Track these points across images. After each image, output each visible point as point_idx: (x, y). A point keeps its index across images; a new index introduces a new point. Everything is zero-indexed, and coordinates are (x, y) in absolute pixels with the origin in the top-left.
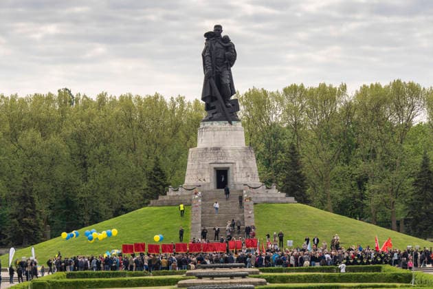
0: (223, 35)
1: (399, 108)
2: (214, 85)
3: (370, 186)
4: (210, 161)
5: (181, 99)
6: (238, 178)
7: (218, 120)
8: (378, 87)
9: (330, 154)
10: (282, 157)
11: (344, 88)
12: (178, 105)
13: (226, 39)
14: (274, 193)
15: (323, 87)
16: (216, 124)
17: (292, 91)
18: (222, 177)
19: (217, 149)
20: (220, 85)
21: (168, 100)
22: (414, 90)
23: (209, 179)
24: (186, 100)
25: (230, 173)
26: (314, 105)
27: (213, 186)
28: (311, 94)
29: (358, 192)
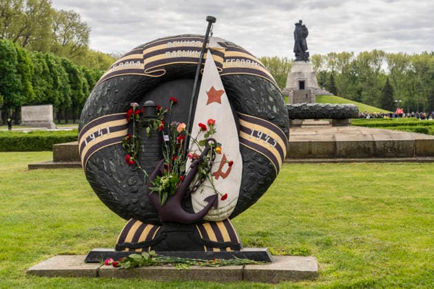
0: (303, 24)
1: (375, 62)
2: (299, 46)
3: (363, 93)
4: (297, 78)
5: (286, 58)
6: (309, 85)
7: (301, 60)
8: (367, 52)
9: (347, 80)
10: (327, 82)
11: (353, 53)
12: (285, 61)
13: (304, 26)
14: (324, 91)
15: (344, 53)
16: (299, 62)
17: (332, 55)
18: (302, 85)
19: (300, 73)
20: (301, 46)
21: (281, 59)
22: (382, 54)
23: (296, 85)
24: (288, 59)
25: (305, 83)
26: (340, 60)
27: (298, 88)
28: (339, 56)
29: (358, 96)
